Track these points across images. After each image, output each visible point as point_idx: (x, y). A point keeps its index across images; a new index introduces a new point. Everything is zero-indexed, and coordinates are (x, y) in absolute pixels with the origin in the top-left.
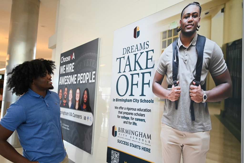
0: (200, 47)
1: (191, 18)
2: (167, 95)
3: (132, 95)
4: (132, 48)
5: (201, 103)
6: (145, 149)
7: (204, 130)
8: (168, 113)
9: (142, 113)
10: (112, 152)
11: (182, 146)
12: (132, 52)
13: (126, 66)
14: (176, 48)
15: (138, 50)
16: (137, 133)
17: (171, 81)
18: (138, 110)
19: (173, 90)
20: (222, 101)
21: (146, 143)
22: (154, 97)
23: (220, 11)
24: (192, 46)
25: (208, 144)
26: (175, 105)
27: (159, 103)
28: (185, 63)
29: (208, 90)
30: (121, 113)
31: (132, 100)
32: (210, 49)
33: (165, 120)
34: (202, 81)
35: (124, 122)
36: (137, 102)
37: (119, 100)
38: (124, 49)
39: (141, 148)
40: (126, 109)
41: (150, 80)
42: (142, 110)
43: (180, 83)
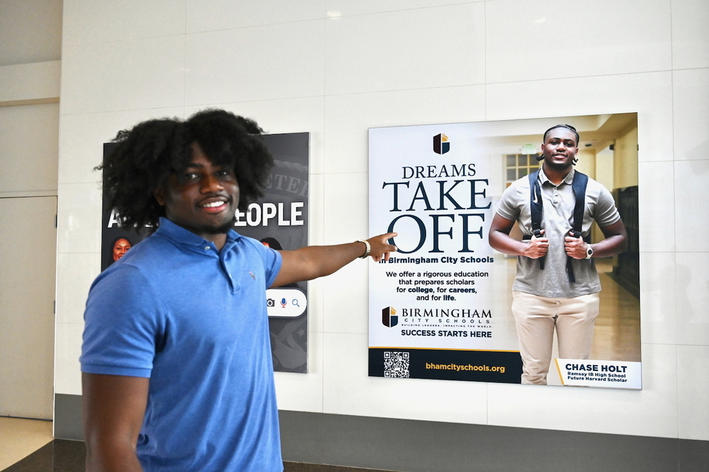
0: (579, 188)
1: (561, 146)
2: (522, 250)
3: (436, 249)
4: (431, 170)
5: (584, 261)
6: (477, 334)
7: (590, 292)
8: (525, 275)
9: (467, 279)
10: (387, 355)
11: (555, 318)
12: (429, 176)
13: (416, 200)
14: (536, 183)
15: (447, 176)
16: (455, 313)
17: (529, 229)
18: (455, 275)
19: (535, 242)
20: (615, 256)
21: (480, 325)
22: (495, 253)
23: (608, 148)
24: (565, 184)
25: (597, 308)
26: (539, 264)
27: (506, 261)
28: (554, 206)
29: (595, 243)
30: (409, 282)
31: (437, 259)
32: (596, 193)
33: (521, 285)
34: (585, 232)
35: (419, 298)
36: (451, 262)
37: (398, 260)
38: (405, 168)
39: (469, 334)
40: (422, 275)
41: (481, 227)
42: (466, 275)
43: (546, 233)
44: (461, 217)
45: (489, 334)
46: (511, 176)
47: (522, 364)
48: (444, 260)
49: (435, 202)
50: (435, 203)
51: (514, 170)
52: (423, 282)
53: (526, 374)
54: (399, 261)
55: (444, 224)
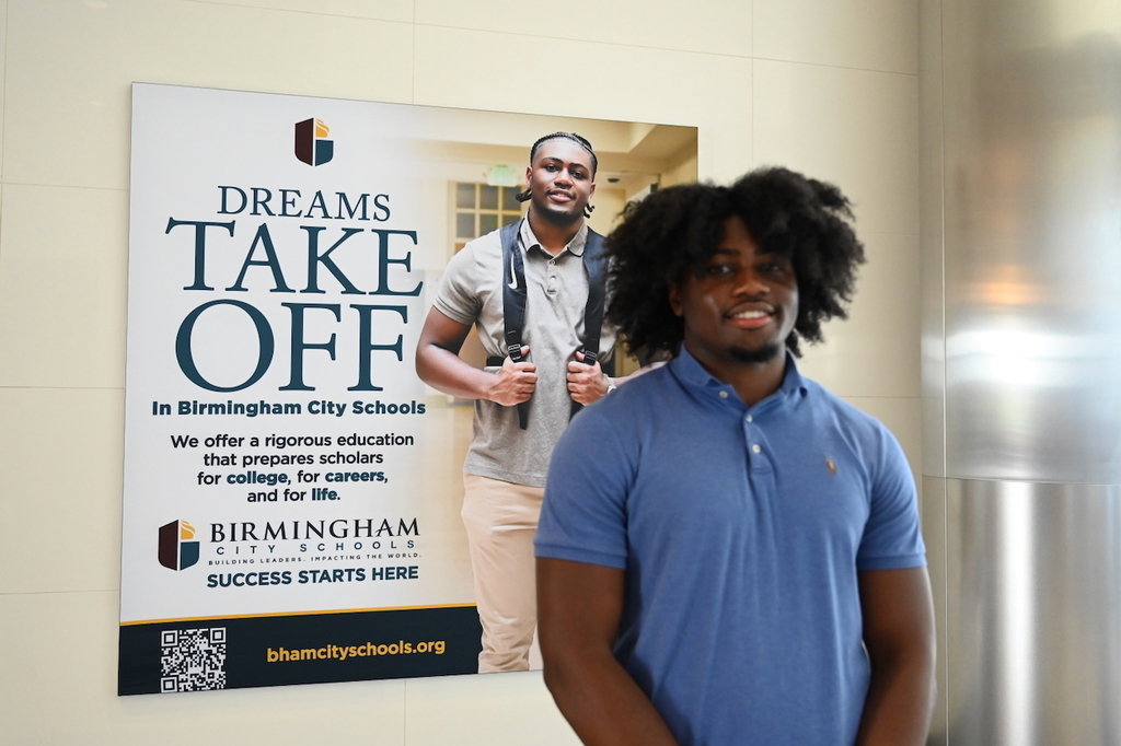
1: (564, 176)
2: (484, 389)
3: (296, 383)
4: (289, 199)
6: (387, 574)
8: (489, 441)
9: (367, 450)
12: (284, 214)
13: (250, 267)
14: (514, 248)
15: (326, 216)
16: (338, 530)
17: (499, 345)
18: (339, 441)
19: (510, 371)
21: (394, 552)
22: (428, 393)
23: (647, 189)
24: (569, 253)
26: (518, 417)
27: (451, 412)
28: (548, 298)
29: (621, 376)
30: (227, 461)
31: (299, 406)
33: (481, 462)
34: (604, 353)
35: (253, 498)
37: (203, 407)
38: (224, 189)
39: (368, 574)
40: (262, 442)
41: (401, 337)
42: (367, 441)
43: (533, 352)
44: (356, 312)
45: (412, 573)
46: (466, 228)
47: (480, 630)
48: (315, 407)
49: (295, 271)
50: (296, 275)
51: (473, 216)
52: (264, 460)
53: (488, 652)
54: (206, 410)
55: (317, 326)
